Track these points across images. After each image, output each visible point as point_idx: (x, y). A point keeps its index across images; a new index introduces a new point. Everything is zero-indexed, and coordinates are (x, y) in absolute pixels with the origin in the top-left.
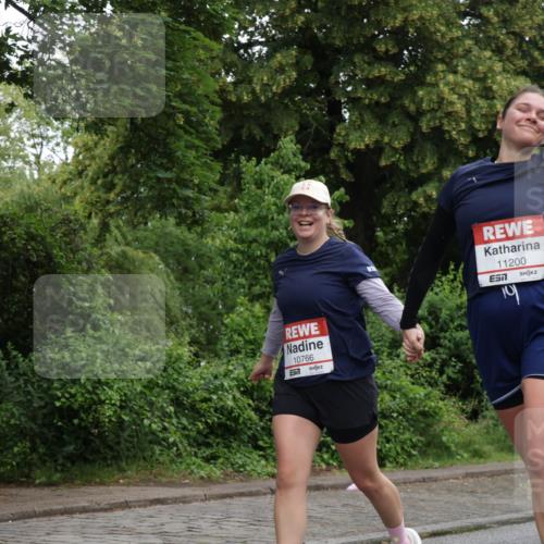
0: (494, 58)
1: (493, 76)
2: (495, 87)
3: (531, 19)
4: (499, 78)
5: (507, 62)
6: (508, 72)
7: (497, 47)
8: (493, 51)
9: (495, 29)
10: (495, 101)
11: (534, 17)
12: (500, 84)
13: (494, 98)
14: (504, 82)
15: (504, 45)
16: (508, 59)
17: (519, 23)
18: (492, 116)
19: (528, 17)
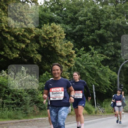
0: (2, 11)
1: (2, 16)
2: (2, 20)
3: (12, 1)
4: (3, 17)
5: (5, 13)
6: (6, 16)
7: (3, 8)
8: (2, 9)
9: (2, 3)
10: (2, 24)
11: (13, 1)
12: (4, 19)
13: (2, 23)
14: (5, 18)
15: (5, 8)
16: (6, 12)
17: (9, 2)
18: (2, 27)
19: (11, 1)
